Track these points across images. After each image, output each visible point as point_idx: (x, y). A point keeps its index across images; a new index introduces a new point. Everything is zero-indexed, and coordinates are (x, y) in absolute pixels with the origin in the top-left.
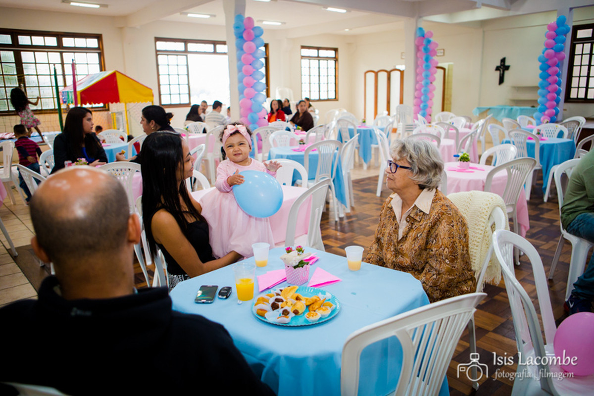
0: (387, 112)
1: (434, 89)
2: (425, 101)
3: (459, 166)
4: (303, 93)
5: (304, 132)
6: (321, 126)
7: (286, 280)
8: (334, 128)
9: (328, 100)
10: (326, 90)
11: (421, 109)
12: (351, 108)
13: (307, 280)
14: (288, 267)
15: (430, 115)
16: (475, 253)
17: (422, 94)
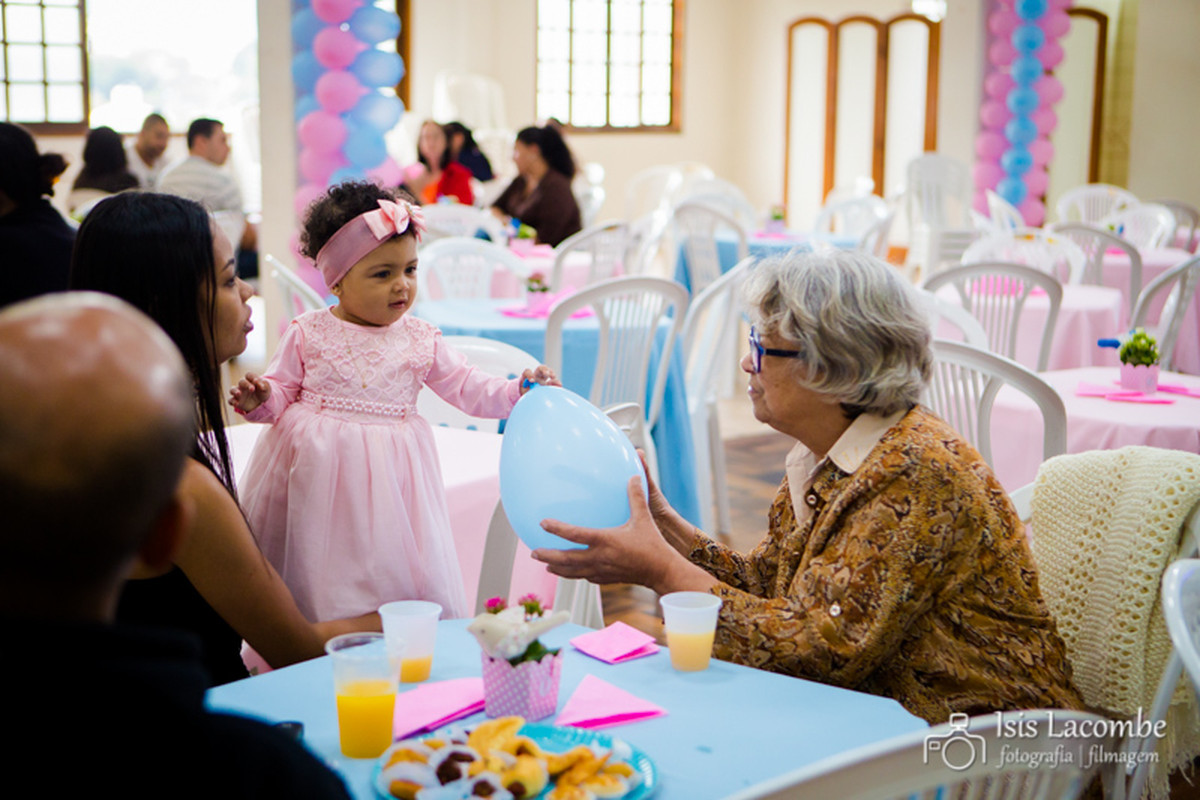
0: (870, 184)
1: (1059, 95)
2: (1022, 144)
3: (1118, 383)
4: (542, 99)
5: (546, 249)
6: (611, 228)
7: (482, 710)
8: (661, 239)
9: (642, 129)
10: (636, 90)
11: (1002, 174)
12: (733, 164)
13: (554, 709)
14: (492, 660)
15: (1043, 199)
16: (1126, 653)
17: (1008, 116)
